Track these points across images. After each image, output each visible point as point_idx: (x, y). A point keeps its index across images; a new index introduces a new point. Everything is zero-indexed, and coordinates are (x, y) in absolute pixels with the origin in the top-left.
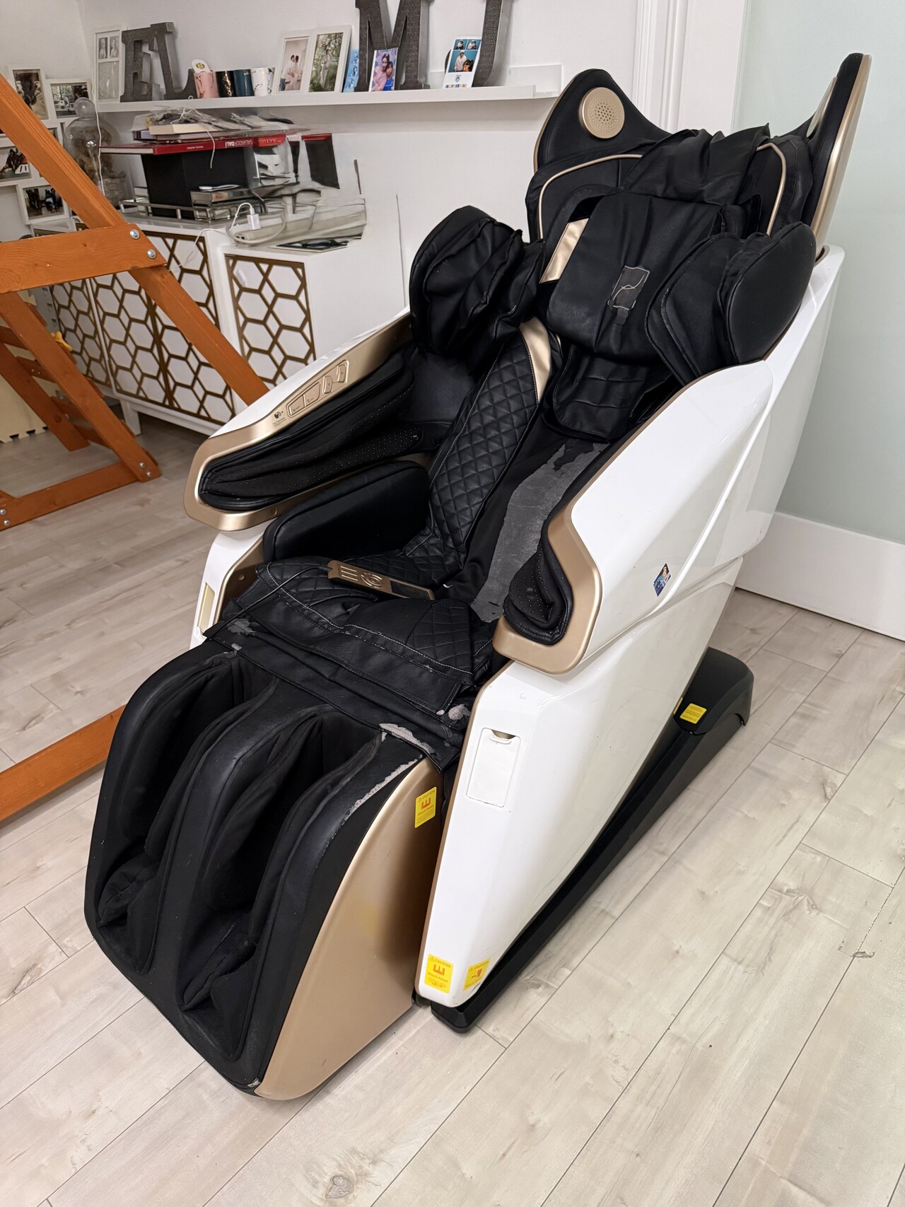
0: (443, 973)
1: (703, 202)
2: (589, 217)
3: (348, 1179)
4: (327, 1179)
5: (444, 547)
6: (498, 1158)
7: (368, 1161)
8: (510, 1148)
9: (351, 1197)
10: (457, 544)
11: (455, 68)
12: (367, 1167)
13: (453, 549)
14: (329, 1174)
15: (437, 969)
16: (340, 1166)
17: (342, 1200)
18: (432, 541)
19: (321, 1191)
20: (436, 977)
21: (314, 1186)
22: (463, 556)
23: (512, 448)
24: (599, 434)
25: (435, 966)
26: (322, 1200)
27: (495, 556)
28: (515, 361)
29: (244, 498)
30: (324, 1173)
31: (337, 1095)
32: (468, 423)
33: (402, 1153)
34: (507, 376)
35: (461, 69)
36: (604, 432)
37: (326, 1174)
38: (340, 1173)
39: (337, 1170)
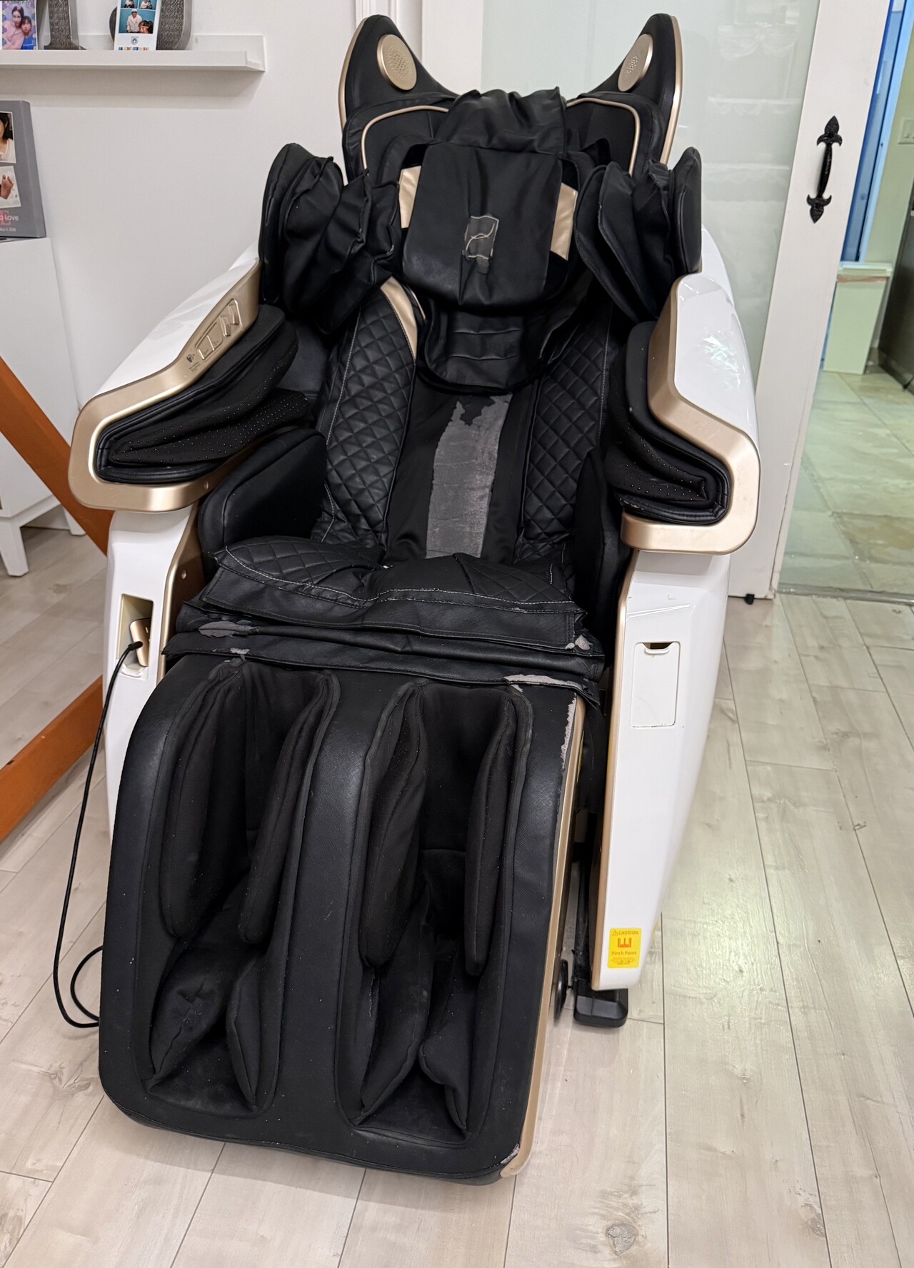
0: (629, 946)
1: (534, 152)
2: (421, 165)
3: (622, 1224)
4: (602, 1238)
5: (355, 529)
6: (740, 1121)
7: (627, 1195)
8: (742, 1108)
9: (640, 1238)
10: (372, 524)
11: (128, 28)
12: (632, 1202)
13: (368, 530)
14: (600, 1230)
15: (622, 943)
16: (603, 1217)
17: (634, 1249)
18: (337, 528)
19: (607, 1251)
20: (622, 953)
21: (595, 1252)
22: (383, 537)
23: (404, 410)
24: (494, 385)
25: (619, 940)
26: (614, 1260)
27: (430, 526)
28: (381, 315)
29: (175, 466)
30: (595, 1233)
31: (540, 1152)
32: (346, 386)
33: (653, 1166)
34: (377, 333)
35: (137, 30)
36: (498, 382)
37: (598, 1233)
38: (610, 1223)
39: (605, 1222)
